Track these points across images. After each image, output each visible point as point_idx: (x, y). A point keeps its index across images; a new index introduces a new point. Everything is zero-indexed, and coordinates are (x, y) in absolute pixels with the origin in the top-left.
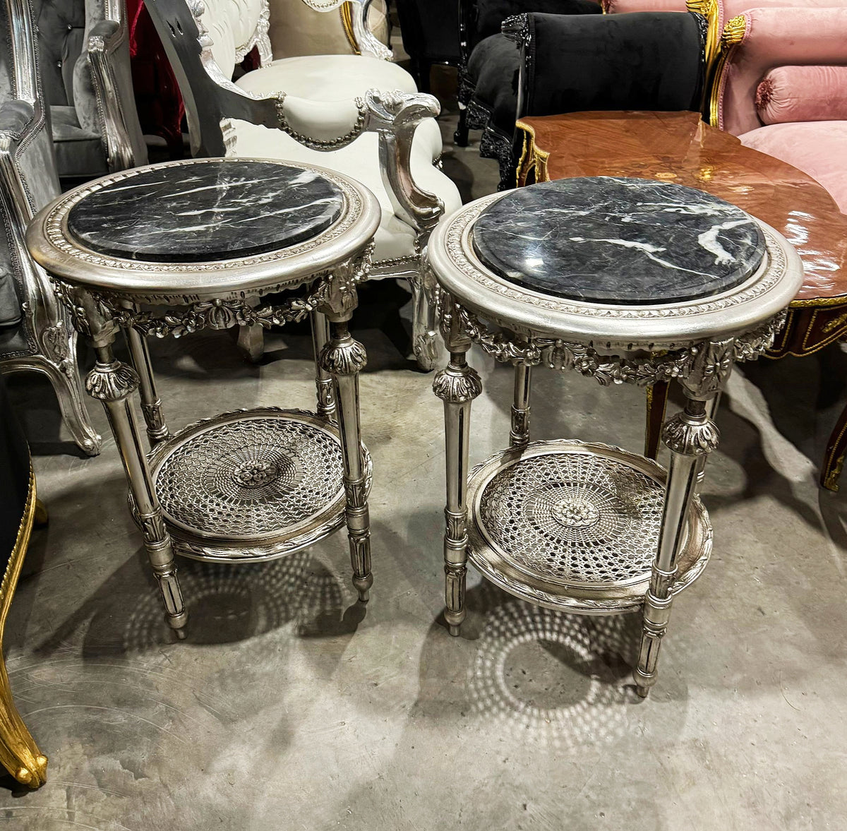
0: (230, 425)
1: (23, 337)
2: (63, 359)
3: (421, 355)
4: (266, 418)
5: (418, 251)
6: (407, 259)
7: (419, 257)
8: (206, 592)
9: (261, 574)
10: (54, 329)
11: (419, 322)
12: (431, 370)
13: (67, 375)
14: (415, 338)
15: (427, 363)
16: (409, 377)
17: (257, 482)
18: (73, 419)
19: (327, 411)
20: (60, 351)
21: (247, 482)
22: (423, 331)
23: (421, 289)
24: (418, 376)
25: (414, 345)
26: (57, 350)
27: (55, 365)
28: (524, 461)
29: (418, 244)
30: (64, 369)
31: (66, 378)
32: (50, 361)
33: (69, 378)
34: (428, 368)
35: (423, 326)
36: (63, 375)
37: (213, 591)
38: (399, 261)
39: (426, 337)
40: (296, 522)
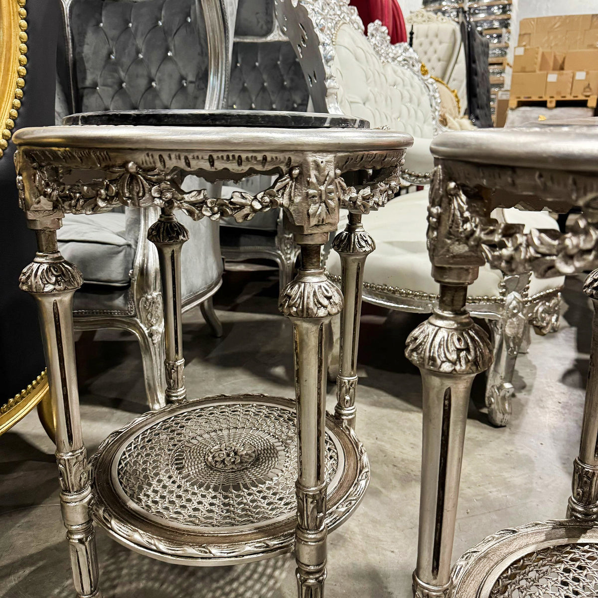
0: (243, 405)
1: (127, 300)
2: (152, 326)
3: (493, 406)
4: (280, 407)
5: (503, 294)
6: (488, 300)
7: (502, 300)
8: (150, 584)
9: (215, 585)
10: (149, 297)
11: (495, 371)
12: (501, 426)
13: (152, 340)
14: (489, 387)
15: (499, 418)
16: (475, 427)
17: (226, 466)
18: (152, 383)
19: (343, 415)
20: (151, 317)
21: (216, 461)
22: (498, 382)
23: (502, 335)
24: (485, 428)
25: (487, 395)
26: (149, 316)
27: (145, 329)
28: (583, 545)
29: (504, 287)
30: (151, 335)
31: (151, 344)
32: (142, 325)
33: (154, 344)
34: (498, 422)
35: (498, 376)
36: (150, 339)
37: (157, 585)
38: (480, 300)
39: (500, 388)
40: (233, 525)
